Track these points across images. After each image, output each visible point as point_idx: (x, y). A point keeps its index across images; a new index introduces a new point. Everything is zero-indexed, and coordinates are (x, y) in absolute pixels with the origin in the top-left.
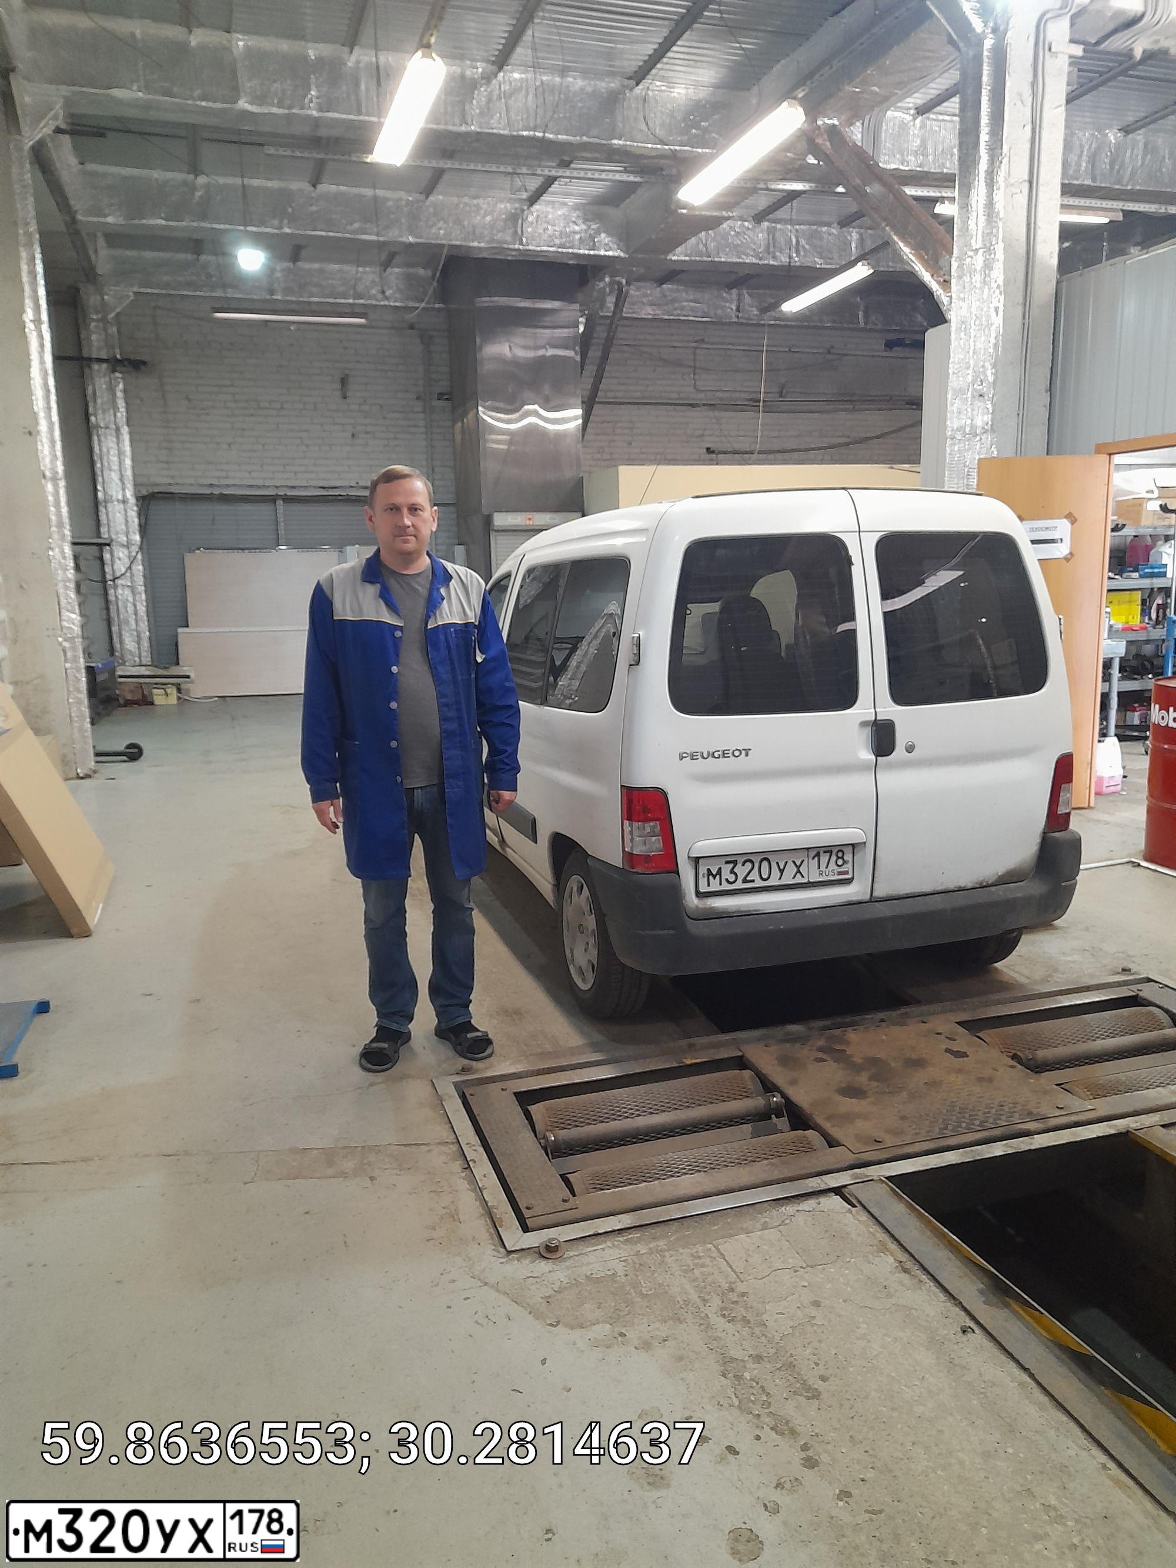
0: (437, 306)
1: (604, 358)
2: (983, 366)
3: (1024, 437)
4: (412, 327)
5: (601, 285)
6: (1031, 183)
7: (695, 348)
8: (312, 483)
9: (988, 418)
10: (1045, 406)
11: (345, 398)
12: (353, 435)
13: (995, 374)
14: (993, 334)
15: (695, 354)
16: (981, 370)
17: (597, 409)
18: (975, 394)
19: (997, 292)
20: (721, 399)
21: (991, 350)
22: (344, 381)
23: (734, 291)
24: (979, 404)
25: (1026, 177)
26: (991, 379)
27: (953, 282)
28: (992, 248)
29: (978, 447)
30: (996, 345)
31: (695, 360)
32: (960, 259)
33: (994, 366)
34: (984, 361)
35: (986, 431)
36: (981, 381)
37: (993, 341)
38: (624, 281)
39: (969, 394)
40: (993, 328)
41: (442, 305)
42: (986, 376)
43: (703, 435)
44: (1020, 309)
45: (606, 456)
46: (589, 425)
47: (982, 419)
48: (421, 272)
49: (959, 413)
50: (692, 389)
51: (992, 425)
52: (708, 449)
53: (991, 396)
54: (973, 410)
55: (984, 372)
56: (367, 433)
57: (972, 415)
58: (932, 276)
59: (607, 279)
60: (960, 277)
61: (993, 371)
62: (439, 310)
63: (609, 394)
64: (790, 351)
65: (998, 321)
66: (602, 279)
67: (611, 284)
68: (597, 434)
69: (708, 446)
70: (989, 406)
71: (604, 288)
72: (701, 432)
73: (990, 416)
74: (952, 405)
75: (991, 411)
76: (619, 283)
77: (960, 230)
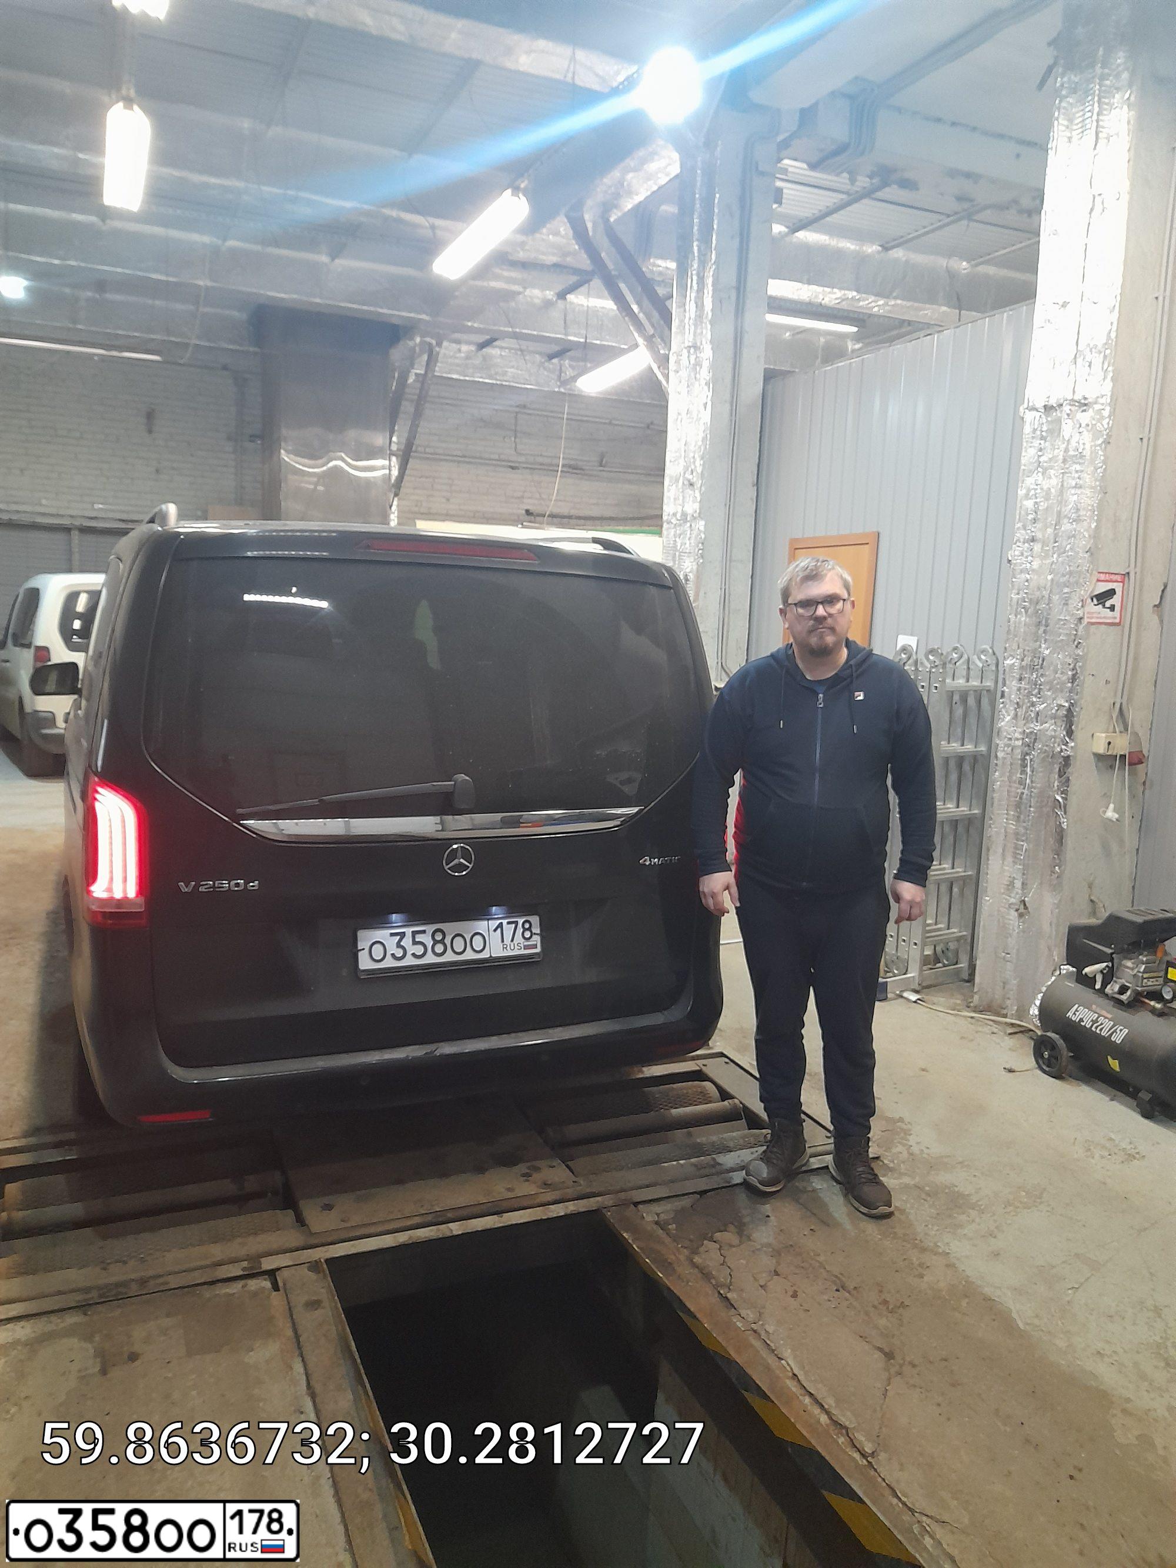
0: (251, 349)
1: (418, 414)
2: (694, 457)
3: (730, 526)
4: (225, 368)
5: (411, 343)
6: (738, 289)
7: (517, 413)
8: (111, 515)
9: (697, 506)
10: (752, 499)
11: (150, 432)
12: (157, 471)
13: (704, 465)
14: (702, 428)
15: (516, 418)
16: (692, 460)
17: (412, 463)
18: (686, 482)
19: (706, 388)
20: (541, 464)
21: (700, 443)
22: (150, 416)
23: (555, 361)
24: (689, 492)
25: (734, 283)
26: (699, 470)
27: (671, 374)
28: (701, 347)
29: (689, 532)
30: (704, 439)
31: (516, 425)
32: (679, 355)
33: (702, 458)
34: (694, 452)
35: (695, 518)
36: (692, 470)
37: (701, 435)
38: (434, 342)
39: (681, 481)
40: (701, 422)
41: (256, 349)
42: (695, 467)
43: (523, 497)
44: (727, 407)
45: (422, 510)
46: (405, 477)
47: (692, 507)
48: (236, 314)
49: (675, 499)
50: (513, 452)
51: (699, 513)
52: (528, 513)
53: (699, 486)
54: (684, 497)
55: (694, 462)
56: (173, 469)
57: (683, 502)
58: (659, 368)
59: (418, 340)
60: (677, 372)
61: (702, 462)
62: (255, 353)
63: (427, 450)
64: (610, 423)
65: (706, 416)
66: (412, 339)
67: (422, 343)
68: (415, 488)
69: (528, 507)
70: (697, 494)
71: (413, 349)
72: (519, 494)
73: (698, 504)
74: (669, 491)
75: (699, 500)
76: (430, 344)
77: (678, 327)
